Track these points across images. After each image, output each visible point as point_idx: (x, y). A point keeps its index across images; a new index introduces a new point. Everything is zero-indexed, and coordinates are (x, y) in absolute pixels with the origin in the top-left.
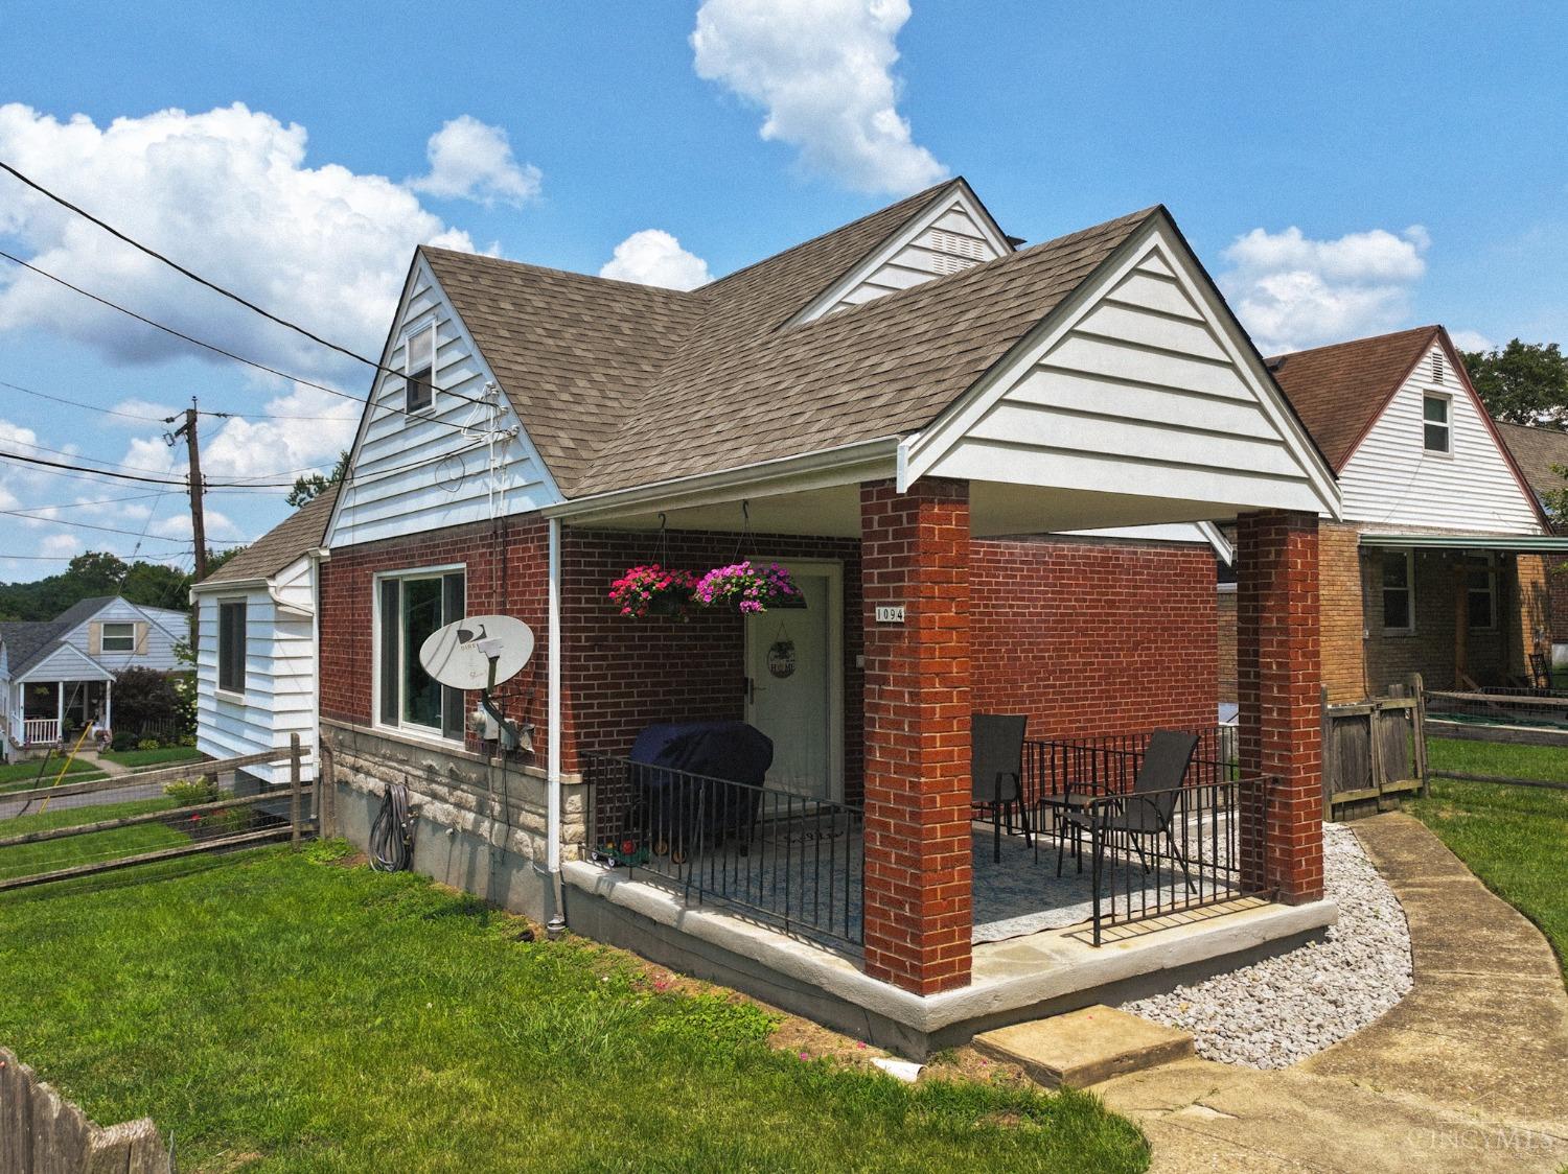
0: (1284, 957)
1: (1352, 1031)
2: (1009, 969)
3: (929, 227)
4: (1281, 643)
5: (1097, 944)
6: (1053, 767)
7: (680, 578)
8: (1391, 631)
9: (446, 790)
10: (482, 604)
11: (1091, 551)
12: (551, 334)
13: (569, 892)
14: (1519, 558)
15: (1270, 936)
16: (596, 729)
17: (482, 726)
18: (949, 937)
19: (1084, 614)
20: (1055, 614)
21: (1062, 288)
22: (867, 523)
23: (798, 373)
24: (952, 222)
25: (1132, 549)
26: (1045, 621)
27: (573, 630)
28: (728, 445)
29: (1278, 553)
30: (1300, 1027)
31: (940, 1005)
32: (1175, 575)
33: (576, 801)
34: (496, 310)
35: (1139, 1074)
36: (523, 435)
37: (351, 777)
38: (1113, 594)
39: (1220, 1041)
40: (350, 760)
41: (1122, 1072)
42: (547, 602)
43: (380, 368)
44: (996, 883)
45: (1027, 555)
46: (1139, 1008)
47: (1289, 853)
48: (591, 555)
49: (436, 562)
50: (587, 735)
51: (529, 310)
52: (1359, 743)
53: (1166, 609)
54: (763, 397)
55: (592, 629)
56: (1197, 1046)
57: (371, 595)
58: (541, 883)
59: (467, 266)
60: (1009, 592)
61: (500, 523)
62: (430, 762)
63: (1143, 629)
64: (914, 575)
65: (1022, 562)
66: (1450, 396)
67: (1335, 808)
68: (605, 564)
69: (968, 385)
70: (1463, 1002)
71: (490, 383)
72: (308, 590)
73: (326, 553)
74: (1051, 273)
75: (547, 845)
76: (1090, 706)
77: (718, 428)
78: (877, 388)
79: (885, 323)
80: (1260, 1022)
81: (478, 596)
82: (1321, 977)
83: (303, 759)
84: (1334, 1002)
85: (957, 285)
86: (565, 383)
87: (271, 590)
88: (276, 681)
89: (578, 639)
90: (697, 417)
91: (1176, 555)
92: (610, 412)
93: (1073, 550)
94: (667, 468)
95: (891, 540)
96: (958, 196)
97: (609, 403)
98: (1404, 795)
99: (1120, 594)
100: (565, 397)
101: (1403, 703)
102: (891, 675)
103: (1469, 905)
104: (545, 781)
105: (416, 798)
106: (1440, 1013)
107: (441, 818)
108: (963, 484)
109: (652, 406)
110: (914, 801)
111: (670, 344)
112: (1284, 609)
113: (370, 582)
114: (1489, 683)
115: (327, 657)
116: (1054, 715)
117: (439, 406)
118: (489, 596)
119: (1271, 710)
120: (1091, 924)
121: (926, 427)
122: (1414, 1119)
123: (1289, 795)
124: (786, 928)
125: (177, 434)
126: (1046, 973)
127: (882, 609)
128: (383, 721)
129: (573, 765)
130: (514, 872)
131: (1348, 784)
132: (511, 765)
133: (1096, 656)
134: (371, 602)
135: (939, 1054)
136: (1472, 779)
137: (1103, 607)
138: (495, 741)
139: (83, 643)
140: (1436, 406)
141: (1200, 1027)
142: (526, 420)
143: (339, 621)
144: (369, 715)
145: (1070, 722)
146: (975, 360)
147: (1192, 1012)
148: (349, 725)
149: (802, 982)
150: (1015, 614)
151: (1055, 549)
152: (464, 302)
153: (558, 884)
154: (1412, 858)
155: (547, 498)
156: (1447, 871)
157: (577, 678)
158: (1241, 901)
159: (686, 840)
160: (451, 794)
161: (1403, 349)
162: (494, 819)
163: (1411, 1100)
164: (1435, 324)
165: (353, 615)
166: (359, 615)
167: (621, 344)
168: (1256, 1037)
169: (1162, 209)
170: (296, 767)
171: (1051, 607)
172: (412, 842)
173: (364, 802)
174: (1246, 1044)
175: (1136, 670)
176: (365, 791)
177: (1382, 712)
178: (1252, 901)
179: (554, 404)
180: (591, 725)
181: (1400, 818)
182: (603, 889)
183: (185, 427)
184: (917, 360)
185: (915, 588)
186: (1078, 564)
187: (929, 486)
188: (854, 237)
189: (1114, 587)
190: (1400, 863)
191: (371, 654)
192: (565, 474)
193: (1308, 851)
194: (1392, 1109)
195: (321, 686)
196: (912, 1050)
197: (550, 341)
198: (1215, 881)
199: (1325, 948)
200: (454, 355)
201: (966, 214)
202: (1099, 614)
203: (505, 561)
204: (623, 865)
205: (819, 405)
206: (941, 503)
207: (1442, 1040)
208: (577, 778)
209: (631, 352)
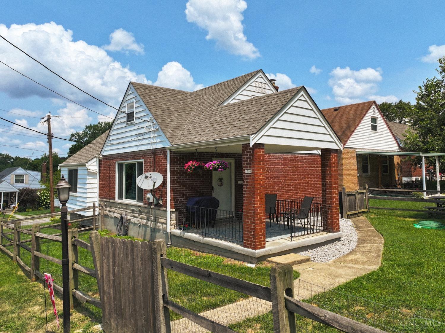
0: (331, 244)
1: (342, 255)
2: (273, 245)
3: (254, 81)
4: (330, 177)
5: (291, 241)
6: (283, 207)
7: (201, 163)
8: (364, 174)
9: (138, 215)
10: (148, 169)
11: (291, 156)
12: (164, 104)
13: (172, 237)
14: (394, 156)
15: (328, 239)
16: (178, 199)
17: (149, 199)
18: (261, 238)
19: (290, 171)
20: (284, 171)
21: (283, 103)
22: (243, 152)
23: (226, 117)
24: (259, 80)
25: (301, 155)
26: (281, 173)
27: (173, 175)
28: (211, 134)
29: (329, 158)
30: (332, 256)
31: (259, 252)
32: (311, 161)
33: (174, 215)
34: (151, 98)
35: (299, 265)
36: (160, 129)
37: (109, 213)
38: (297, 166)
39: (316, 259)
40: (108, 209)
41: (296, 264)
42: (167, 169)
43: (118, 110)
44: (270, 231)
45: (277, 157)
46: (300, 254)
47: (332, 222)
48: (177, 158)
49: (134, 159)
50: (176, 200)
51: (158, 98)
52: (353, 200)
53: (309, 169)
54: (219, 123)
55: (177, 175)
56: (311, 260)
57: (115, 167)
58: (165, 235)
59: (142, 87)
60: (273, 166)
61: (153, 150)
62: (133, 208)
63: (304, 174)
64: (253, 163)
65: (276, 159)
66: (377, 117)
67: (348, 215)
68: (180, 160)
69: (264, 124)
70: (364, 250)
71: (151, 117)
72: (96, 166)
73: (101, 156)
74: (281, 99)
75: (166, 227)
76: (292, 192)
77: (208, 130)
78: (245, 123)
79: (245, 107)
80: (324, 255)
81: (147, 167)
82: (338, 247)
83: (96, 209)
84: (339, 251)
85: (261, 99)
86: (169, 117)
87: (87, 166)
88: (87, 189)
89: (174, 178)
90: (203, 126)
91: (311, 157)
92: (180, 124)
93: (288, 156)
94: (197, 139)
95: (248, 156)
96: (261, 74)
97: (179, 121)
98: (364, 212)
99: (299, 166)
100: (169, 120)
101: (363, 191)
102: (249, 184)
103: (371, 234)
104: (166, 211)
105: (129, 218)
106: (359, 252)
107: (136, 222)
108: (263, 145)
109: (190, 123)
110: (254, 210)
111: (192, 106)
112: (330, 170)
113: (115, 164)
114: (387, 186)
115: (101, 183)
116: (284, 195)
117: (136, 121)
118: (151, 167)
119: (328, 191)
120: (290, 238)
121: (256, 133)
122: (349, 268)
123: (332, 209)
124: (226, 240)
125: (44, 122)
126: (281, 246)
127: (247, 170)
128: (118, 199)
129: (173, 207)
130: (157, 233)
131: (351, 210)
132: (156, 208)
133: (293, 181)
134: (115, 169)
135: (259, 262)
136: (380, 208)
137: (295, 169)
138: (152, 202)
139: (9, 180)
140: (374, 120)
141: (312, 256)
142: (160, 126)
143: (105, 174)
144: (115, 197)
145: (287, 196)
146: (265, 119)
147: (311, 254)
148: (108, 200)
149: (230, 251)
150: (274, 171)
151: (283, 156)
152: (143, 96)
153: (169, 235)
154: (362, 225)
155: (167, 145)
156: (369, 227)
157: (174, 187)
158: (322, 233)
159: (202, 224)
160: (139, 216)
161: (366, 106)
162: (152, 221)
163: (350, 265)
164: (373, 100)
165: (110, 172)
166: (112, 172)
167: (181, 107)
168: (323, 258)
169: (303, 87)
170: (94, 211)
171: (283, 169)
172: (128, 228)
173: (113, 219)
174: (321, 259)
175: (303, 184)
176: (113, 217)
177: (358, 193)
178: (324, 233)
179: (166, 122)
180: (177, 198)
181: (362, 218)
182: (182, 235)
183: (47, 120)
184: (253, 117)
185: (254, 166)
186: (289, 159)
187: (256, 145)
188: (237, 82)
189: (297, 164)
190: (360, 226)
191: (115, 182)
192: (171, 138)
193: (336, 222)
194: (346, 267)
195: (99, 190)
196: (253, 262)
197: (164, 106)
198: (316, 229)
199: (340, 242)
200: (140, 109)
201: (262, 78)
202: (294, 171)
203: (155, 159)
204: (185, 230)
205: (232, 126)
206: (259, 148)
207: (358, 256)
208: (174, 210)
209: (183, 108)
